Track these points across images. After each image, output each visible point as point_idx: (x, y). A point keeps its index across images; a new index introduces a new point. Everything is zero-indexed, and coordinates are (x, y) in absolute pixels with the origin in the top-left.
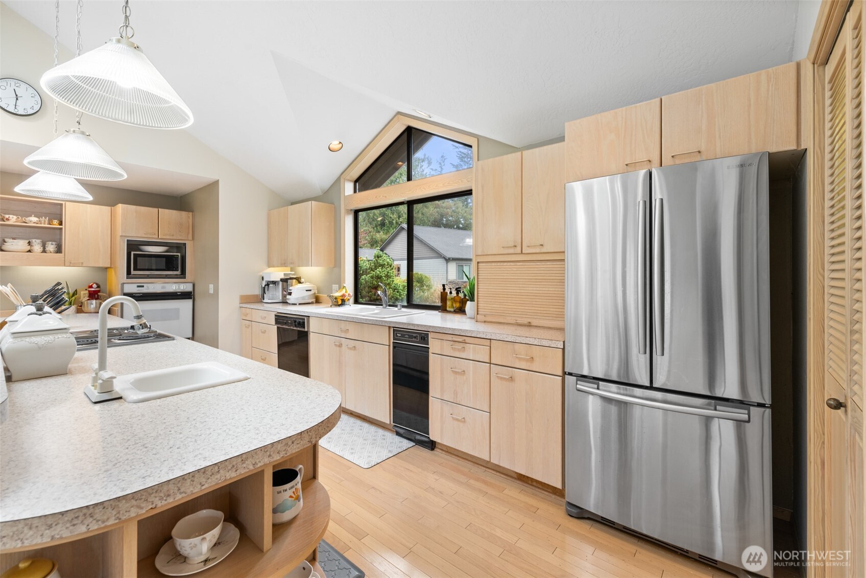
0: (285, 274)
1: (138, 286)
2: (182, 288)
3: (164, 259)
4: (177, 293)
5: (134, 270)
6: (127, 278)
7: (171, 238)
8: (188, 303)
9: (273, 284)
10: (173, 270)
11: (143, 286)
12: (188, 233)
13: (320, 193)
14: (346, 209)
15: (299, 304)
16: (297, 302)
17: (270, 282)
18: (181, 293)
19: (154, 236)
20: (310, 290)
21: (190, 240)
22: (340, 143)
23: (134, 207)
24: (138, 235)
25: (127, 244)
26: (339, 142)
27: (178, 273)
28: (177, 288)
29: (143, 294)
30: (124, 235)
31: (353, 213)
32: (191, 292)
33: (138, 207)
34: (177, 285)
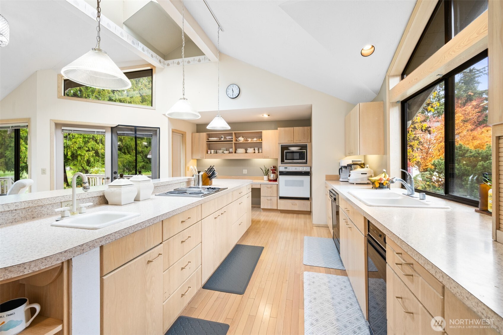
0: (353, 161)
1: (285, 168)
2: (305, 169)
3: (298, 154)
4: (302, 172)
5: (286, 160)
6: (281, 164)
7: (300, 142)
8: (307, 178)
9: (345, 168)
10: (302, 160)
11: (287, 168)
12: (308, 139)
13: (375, 95)
14: (391, 103)
15: (356, 184)
16: (355, 182)
17: (343, 166)
18: (304, 172)
19: (292, 142)
20: (366, 174)
21: (309, 142)
22: (373, 46)
23: (283, 128)
24: (286, 142)
25: (281, 147)
26: (371, 46)
27: (304, 161)
28: (302, 169)
29: (287, 172)
30: (279, 142)
31: (400, 104)
32: (309, 172)
33: (285, 128)
34: (302, 168)
